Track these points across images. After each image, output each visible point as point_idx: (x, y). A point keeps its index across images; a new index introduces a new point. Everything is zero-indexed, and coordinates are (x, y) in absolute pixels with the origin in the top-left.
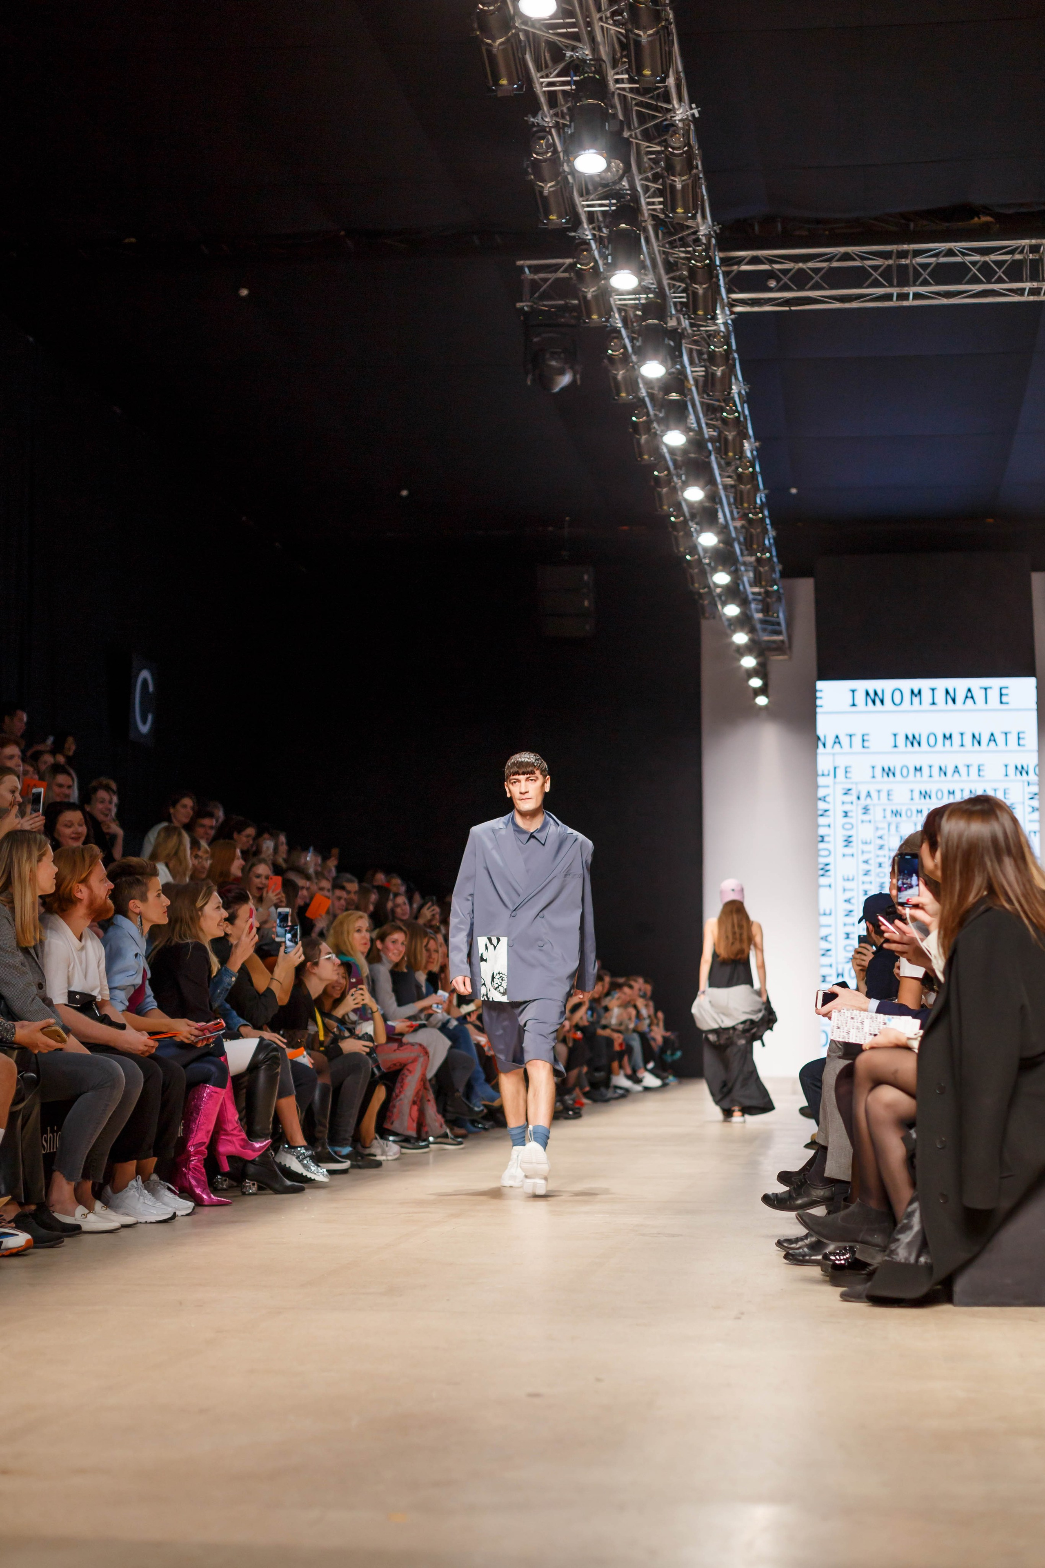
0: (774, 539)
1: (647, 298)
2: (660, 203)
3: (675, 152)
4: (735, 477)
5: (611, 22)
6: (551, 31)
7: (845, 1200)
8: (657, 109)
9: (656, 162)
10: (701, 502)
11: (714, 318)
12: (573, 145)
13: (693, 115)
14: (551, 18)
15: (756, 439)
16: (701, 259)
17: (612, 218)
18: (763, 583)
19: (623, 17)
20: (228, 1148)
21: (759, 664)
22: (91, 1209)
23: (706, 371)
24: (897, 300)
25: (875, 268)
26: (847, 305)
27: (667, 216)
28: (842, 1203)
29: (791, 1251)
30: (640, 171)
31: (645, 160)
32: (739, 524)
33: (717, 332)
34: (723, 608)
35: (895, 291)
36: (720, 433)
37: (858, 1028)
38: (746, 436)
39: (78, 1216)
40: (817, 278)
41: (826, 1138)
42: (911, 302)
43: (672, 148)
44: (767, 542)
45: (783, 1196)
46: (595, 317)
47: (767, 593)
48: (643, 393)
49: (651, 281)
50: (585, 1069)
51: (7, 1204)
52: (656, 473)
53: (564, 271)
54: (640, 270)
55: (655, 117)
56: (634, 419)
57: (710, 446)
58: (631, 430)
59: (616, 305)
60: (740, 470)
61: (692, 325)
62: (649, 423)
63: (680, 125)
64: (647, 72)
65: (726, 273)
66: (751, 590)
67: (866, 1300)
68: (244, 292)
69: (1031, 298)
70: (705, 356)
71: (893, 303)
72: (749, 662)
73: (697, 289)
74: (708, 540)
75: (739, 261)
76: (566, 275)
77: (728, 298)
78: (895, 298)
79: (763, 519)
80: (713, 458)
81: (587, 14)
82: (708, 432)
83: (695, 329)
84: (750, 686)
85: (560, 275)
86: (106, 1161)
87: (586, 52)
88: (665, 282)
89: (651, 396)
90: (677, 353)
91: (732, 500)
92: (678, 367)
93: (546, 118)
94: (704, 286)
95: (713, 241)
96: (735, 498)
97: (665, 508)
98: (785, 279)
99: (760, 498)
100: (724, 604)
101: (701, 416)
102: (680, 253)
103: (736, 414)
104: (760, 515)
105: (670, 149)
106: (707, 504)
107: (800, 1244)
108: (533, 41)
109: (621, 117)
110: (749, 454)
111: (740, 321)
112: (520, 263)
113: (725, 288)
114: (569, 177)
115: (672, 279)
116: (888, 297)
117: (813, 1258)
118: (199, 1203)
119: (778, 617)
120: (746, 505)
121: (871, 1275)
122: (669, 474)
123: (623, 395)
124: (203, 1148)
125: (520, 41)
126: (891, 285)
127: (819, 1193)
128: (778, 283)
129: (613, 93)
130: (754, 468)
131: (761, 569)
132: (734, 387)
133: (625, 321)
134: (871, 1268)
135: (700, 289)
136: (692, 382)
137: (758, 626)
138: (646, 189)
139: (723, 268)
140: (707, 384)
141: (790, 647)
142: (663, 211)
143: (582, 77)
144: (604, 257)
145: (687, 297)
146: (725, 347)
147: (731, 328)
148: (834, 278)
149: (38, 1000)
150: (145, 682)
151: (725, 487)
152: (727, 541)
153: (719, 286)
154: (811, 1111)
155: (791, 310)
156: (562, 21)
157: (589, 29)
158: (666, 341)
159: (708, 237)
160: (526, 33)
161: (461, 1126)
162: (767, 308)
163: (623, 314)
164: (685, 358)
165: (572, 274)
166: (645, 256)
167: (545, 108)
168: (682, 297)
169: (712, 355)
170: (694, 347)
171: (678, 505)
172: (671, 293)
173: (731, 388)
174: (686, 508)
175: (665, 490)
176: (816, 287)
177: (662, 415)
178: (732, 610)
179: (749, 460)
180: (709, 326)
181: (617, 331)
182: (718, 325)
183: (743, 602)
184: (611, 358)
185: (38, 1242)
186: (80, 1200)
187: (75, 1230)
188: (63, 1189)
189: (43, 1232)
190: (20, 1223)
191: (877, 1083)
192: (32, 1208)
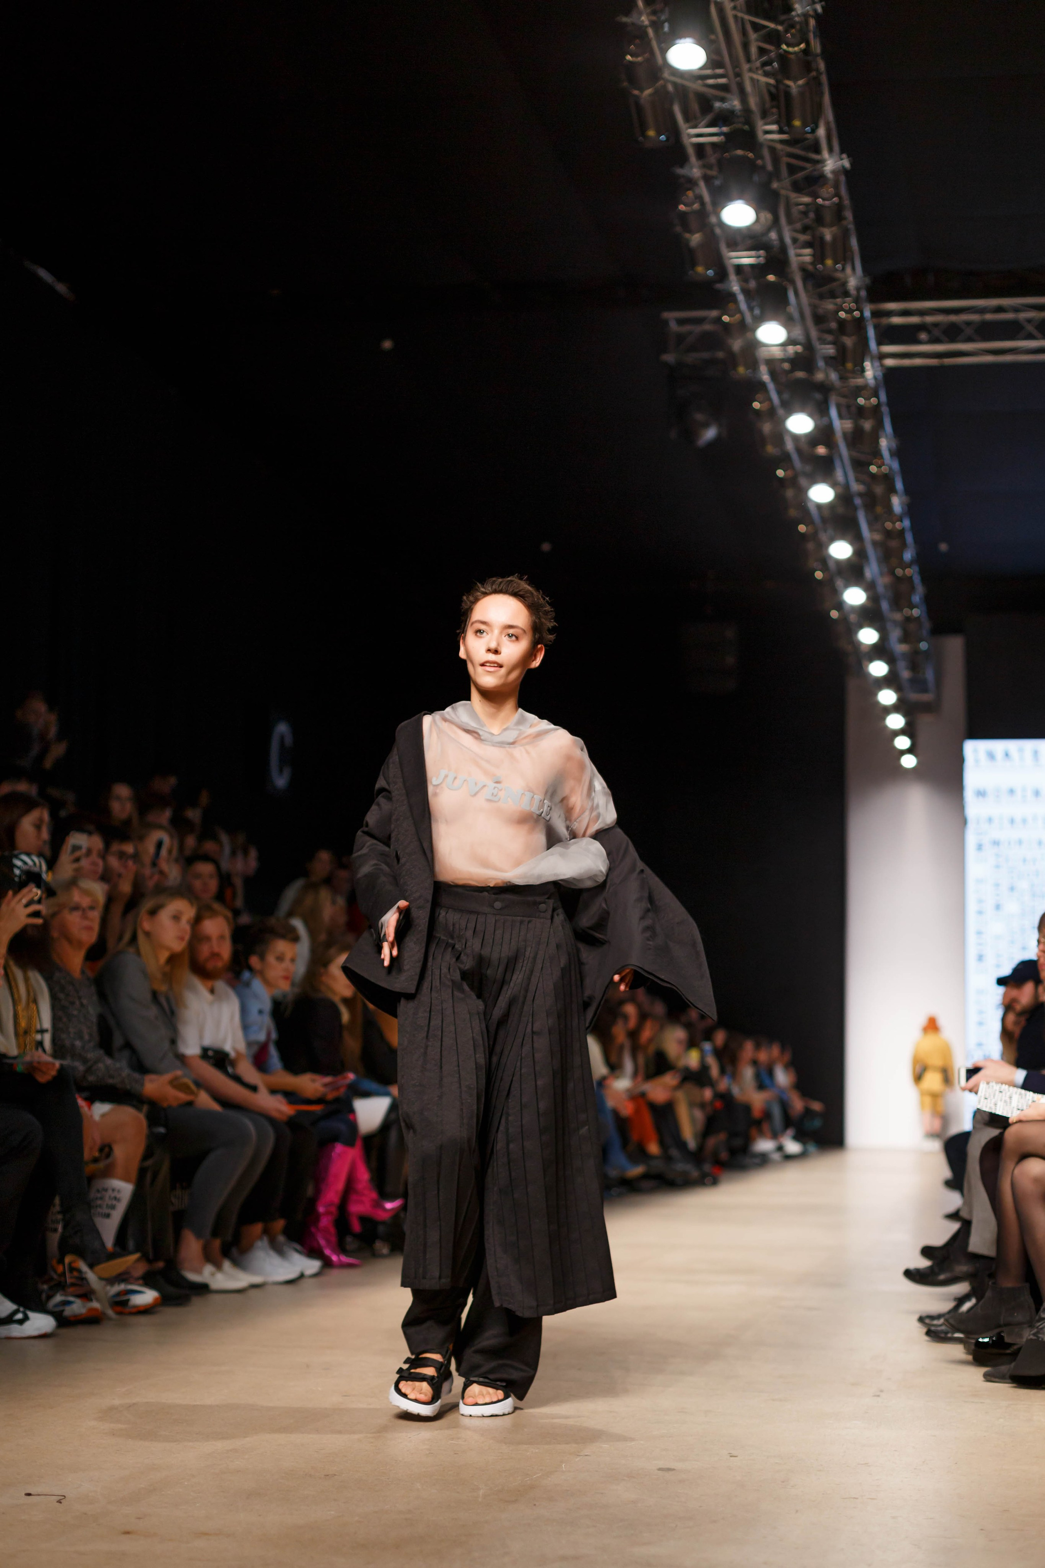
0: (925, 596)
1: (796, 351)
2: (809, 255)
3: (827, 203)
4: (883, 532)
5: (760, 72)
6: (700, 82)
8: (807, 160)
9: (805, 213)
10: (849, 560)
11: (863, 370)
12: (722, 197)
13: (843, 167)
14: (702, 68)
15: (906, 495)
16: (850, 311)
17: (758, 270)
18: (912, 640)
19: (773, 67)
20: (358, 1208)
21: (906, 723)
22: (219, 1268)
23: (856, 425)
25: (1029, 321)
26: (1000, 358)
27: (816, 269)
28: (985, 1279)
29: (933, 1328)
30: (790, 221)
31: (795, 210)
32: (887, 580)
33: (865, 387)
34: (870, 665)
36: (868, 490)
37: (1005, 1102)
38: (895, 491)
39: (208, 1275)
40: (969, 331)
41: (971, 1212)
43: (824, 199)
44: (916, 599)
45: (926, 1270)
46: (741, 370)
47: (916, 652)
48: (790, 446)
49: (800, 334)
50: (724, 1136)
51: (135, 1261)
52: (802, 528)
53: (710, 323)
54: (788, 322)
55: (803, 169)
56: (780, 473)
57: (858, 501)
58: (777, 484)
59: (763, 357)
60: (889, 525)
61: (840, 378)
62: (795, 477)
63: (830, 176)
64: (797, 123)
65: (876, 327)
66: (900, 648)
67: (1009, 1381)
68: (387, 344)
70: (855, 410)
72: (896, 721)
73: (845, 341)
74: (855, 596)
75: (890, 313)
76: (712, 328)
77: (878, 349)
79: (911, 578)
80: (861, 513)
81: (736, 64)
82: (856, 487)
83: (843, 380)
84: (896, 747)
85: (707, 327)
86: (235, 1221)
87: (736, 104)
88: (814, 334)
89: (799, 450)
90: (826, 406)
91: (880, 556)
92: (825, 420)
93: (695, 170)
94: (853, 337)
95: (863, 293)
96: (883, 555)
97: (812, 563)
98: (936, 332)
99: (908, 556)
100: (872, 662)
101: (849, 469)
102: (829, 305)
103: (885, 469)
104: (909, 572)
105: (820, 201)
106: (856, 560)
107: (942, 1321)
108: (682, 93)
109: (770, 167)
110: (898, 509)
111: (890, 375)
112: (666, 315)
113: (875, 339)
114: (718, 231)
115: (821, 330)
116: (1042, 350)
117: (955, 1335)
118: (327, 1264)
119: (926, 675)
120: (894, 561)
121: (1015, 1354)
122: (816, 528)
123: (770, 449)
124: (334, 1209)
125: (667, 93)
127: (963, 1268)
128: (929, 335)
129: (761, 145)
130: (902, 522)
131: (910, 626)
132: (884, 443)
133: (773, 374)
134: (1015, 1347)
135: (849, 341)
136: (839, 434)
137: (908, 684)
138: (795, 241)
139: (875, 320)
140: (855, 438)
141: (939, 706)
142: (813, 263)
143: (730, 127)
144: (751, 309)
145: (838, 350)
146: (874, 401)
147: (881, 381)
148: (986, 331)
149: (170, 1055)
150: (282, 736)
151: (875, 543)
152: (874, 597)
153: (868, 338)
154: (956, 1183)
155: (944, 365)
156: (708, 72)
157: (738, 79)
158: (815, 394)
159: (858, 289)
160: (675, 84)
162: (918, 362)
163: (771, 366)
164: (834, 412)
165: (719, 328)
166: (792, 309)
167: (693, 159)
168: (830, 350)
169: (861, 409)
170: (843, 401)
171: (824, 560)
172: (821, 344)
173: (877, 443)
174: (831, 565)
175: (810, 546)
176: (970, 340)
177: (808, 468)
178: (878, 669)
179: (895, 515)
180: (859, 378)
181: (762, 386)
182: (866, 379)
183: (890, 660)
184: (757, 413)
185: (166, 1300)
186: (209, 1257)
187: (203, 1289)
188: (192, 1246)
189: (171, 1290)
190: (149, 1281)
191: (1025, 1156)
192: (161, 1264)
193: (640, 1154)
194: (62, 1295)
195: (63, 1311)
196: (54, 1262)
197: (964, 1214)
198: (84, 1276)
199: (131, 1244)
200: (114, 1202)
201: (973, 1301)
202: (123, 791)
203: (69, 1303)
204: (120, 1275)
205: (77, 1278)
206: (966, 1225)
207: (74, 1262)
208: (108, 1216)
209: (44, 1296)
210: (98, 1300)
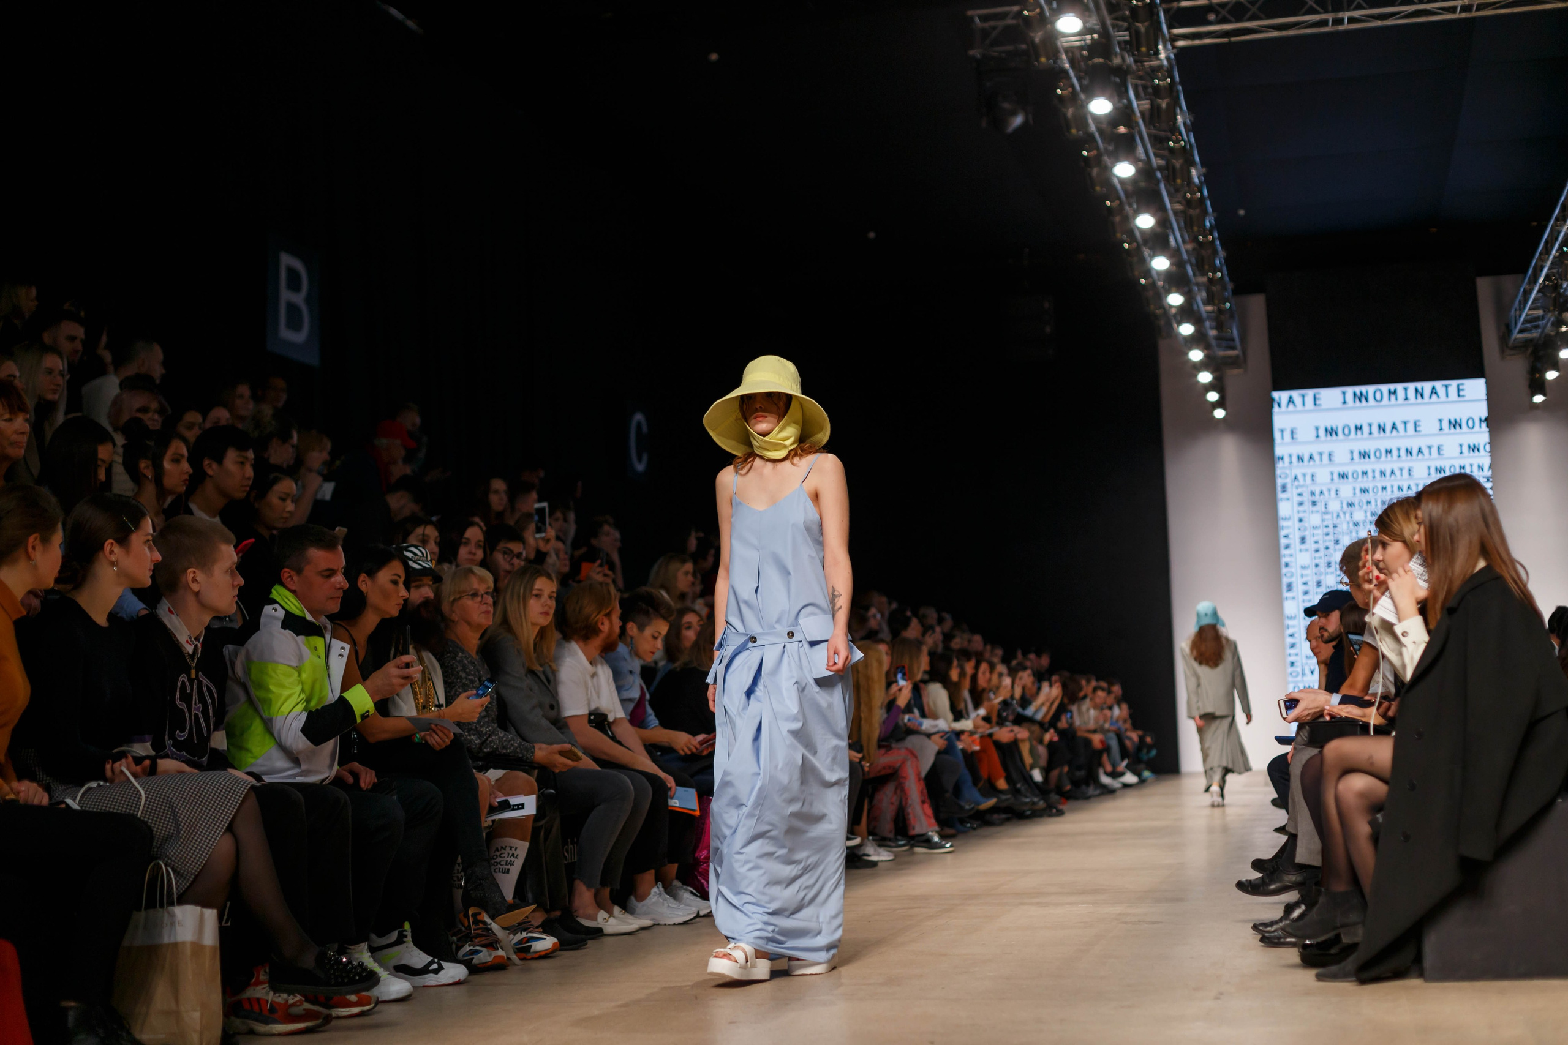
0: (1225, 259)
1: (1093, 39)
4: (1184, 202)
7: (1317, 884)
10: (1152, 228)
11: (1157, 53)
15: (1202, 166)
18: (1216, 301)
21: (1214, 378)
22: (611, 914)
23: (1152, 104)
24: (1332, 25)
26: (1284, 33)
28: (1314, 887)
29: (1266, 935)
32: (1190, 247)
33: (1161, 67)
34: (1178, 327)
35: (1330, 17)
36: (1167, 163)
38: (1192, 163)
39: (600, 920)
40: (1253, 9)
41: (1295, 824)
42: (1345, 26)
44: (1218, 262)
45: (1257, 882)
46: (1043, 60)
47: (1221, 311)
48: (1093, 128)
49: (1095, 22)
50: (1066, 769)
51: (533, 911)
52: (1108, 203)
53: (1013, 18)
54: (1083, 13)
56: (1085, 153)
57: (1159, 175)
58: (1082, 164)
59: (1062, 46)
60: (1189, 195)
61: (1136, 62)
62: (1099, 156)
65: (1166, 11)
66: (1205, 310)
68: (714, 57)
69: (1464, 15)
70: (1150, 90)
71: (1329, 29)
72: (1205, 377)
73: (1138, 27)
74: (1161, 264)
76: (1014, 22)
77: (1169, 33)
78: (1330, 24)
79: (1213, 243)
80: (1162, 186)
82: (1156, 162)
83: (1139, 64)
84: (1207, 401)
85: (1010, 21)
86: (621, 869)
88: (1109, 22)
89: (1100, 130)
90: (1123, 88)
91: (1182, 224)
92: (1124, 102)
94: (1146, 24)
96: (1185, 224)
97: (1119, 235)
98: (1223, 12)
99: (1209, 221)
100: (1179, 323)
101: (1149, 146)
103: (1182, 143)
104: (1210, 238)
106: (1159, 230)
110: (1196, 180)
111: (1182, 55)
112: (970, 13)
113: (1166, 24)
115: (1116, 19)
116: (1324, 23)
117: (1288, 940)
119: (1232, 333)
120: (1196, 228)
122: (1121, 203)
123: (1074, 131)
126: (1326, 11)
127: (1291, 878)
128: (1217, 15)
130: (1201, 191)
131: (1214, 288)
132: (1179, 118)
133: (1072, 62)
135: (1142, 27)
136: (1138, 114)
137: (1213, 343)
139: (1164, 6)
140: (1153, 116)
141: (1245, 361)
144: (1049, 3)
145: (1131, 36)
146: (1168, 80)
147: (1174, 62)
148: (1270, 8)
150: (639, 424)
151: (1175, 213)
152: (1178, 262)
153: (1159, 23)
155: (1230, 43)
158: (1113, 78)
161: (951, 826)
162: (1207, 41)
163: (1070, 55)
164: (1131, 93)
165: (1021, 21)
168: (1125, 36)
169: (1156, 89)
170: (1139, 82)
171: (1131, 232)
172: (1114, 32)
173: (1176, 119)
174: (1138, 234)
175: (1117, 219)
176: (1254, 18)
177: (1111, 148)
178: (1186, 329)
179: (1196, 186)
180: (1152, 61)
181: (1065, 72)
182: (1161, 60)
183: (1197, 321)
184: (1060, 97)
185: (564, 945)
186: (600, 906)
187: (598, 933)
188: (584, 896)
189: (568, 936)
190: (547, 928)
191: (1349, 770)
192: (558, 913)
193: (991, 789)
194: (469, 946)
195: (473, 959)
196: (462, 915)
197: (1290, 829)
198: (489, 927)
199: (530, 896)
200: (512, 859)
201: (1303, 907)
202: (499, 485)
203: (477, 952)
204: (520, 924)
205: (481, 928)
206: (1293, 838)
207: (480, 914)
208: (507, 871)
209: (454, 946)
210: (502, 949)
